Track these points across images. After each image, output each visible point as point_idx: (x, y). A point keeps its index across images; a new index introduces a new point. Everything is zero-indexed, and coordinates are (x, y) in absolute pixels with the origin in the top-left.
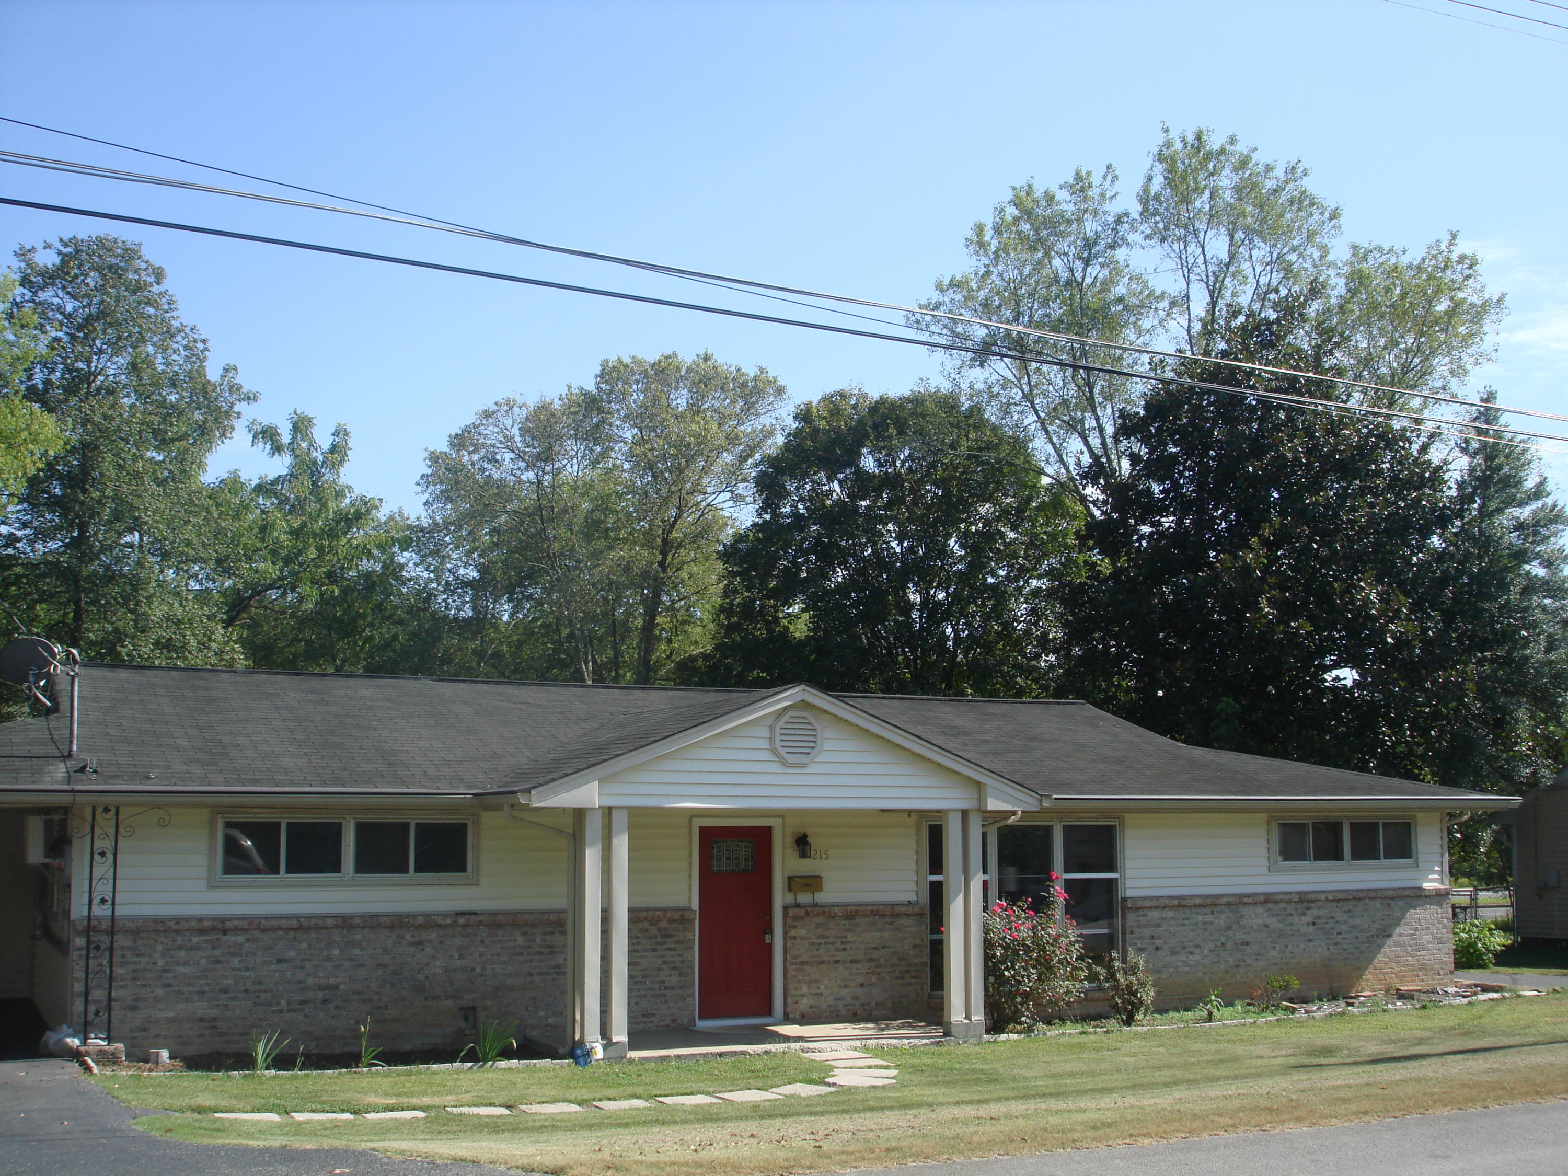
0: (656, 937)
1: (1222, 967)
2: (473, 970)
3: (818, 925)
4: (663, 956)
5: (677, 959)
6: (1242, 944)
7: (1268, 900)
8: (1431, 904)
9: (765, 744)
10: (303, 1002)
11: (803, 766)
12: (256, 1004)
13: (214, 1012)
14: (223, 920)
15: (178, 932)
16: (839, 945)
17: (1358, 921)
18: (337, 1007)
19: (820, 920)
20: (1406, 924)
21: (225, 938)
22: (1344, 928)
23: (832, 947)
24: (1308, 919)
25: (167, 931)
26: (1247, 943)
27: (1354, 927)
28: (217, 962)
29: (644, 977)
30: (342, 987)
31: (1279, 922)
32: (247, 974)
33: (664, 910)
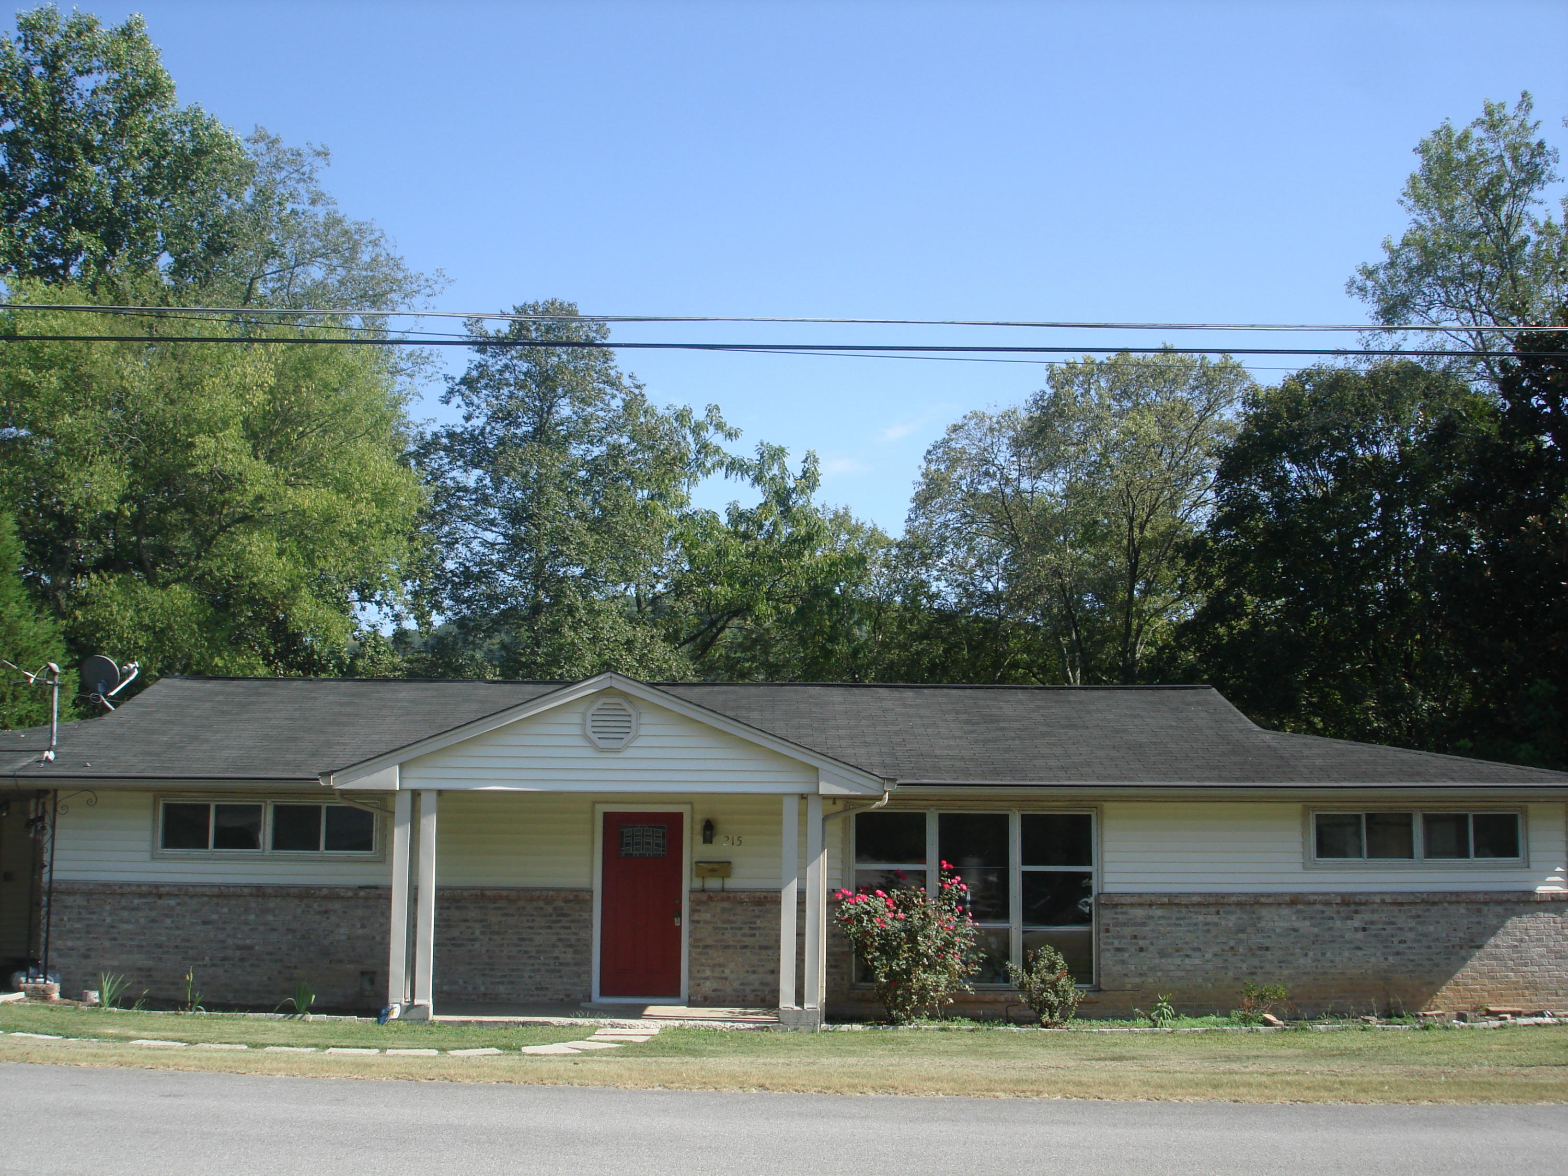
0: (551, 915)
1: (1230, 974)
2: (374, 938)
3: (724, 910)
4: (558, 934)
5: (573, 938)
6: (1260, 948)
7: (1295, 900)
8: (1545, 911)
9: (577, 730)
10: (224, 959)
11: (617, 751)
12: (184, 959)
13: (151, 963)
14: (157, 886)
15: (122, 895)
16: (747, 931)
17: (1431, 928)
18: (252, 965)
19: (726, 905)
20: (1508, 934)
21: (160, 902)
22: (1411, 935)
23: (739, 933)
24: (1357, 923)
25: (113, 893)
26: (1267, 949)
27: (1424, 935)
28: (153, 921)
29: (538, 952)
30: (257, 948)
31: (1312, 926)
32: (177, 932)
33: (558, 890)
